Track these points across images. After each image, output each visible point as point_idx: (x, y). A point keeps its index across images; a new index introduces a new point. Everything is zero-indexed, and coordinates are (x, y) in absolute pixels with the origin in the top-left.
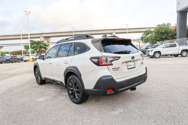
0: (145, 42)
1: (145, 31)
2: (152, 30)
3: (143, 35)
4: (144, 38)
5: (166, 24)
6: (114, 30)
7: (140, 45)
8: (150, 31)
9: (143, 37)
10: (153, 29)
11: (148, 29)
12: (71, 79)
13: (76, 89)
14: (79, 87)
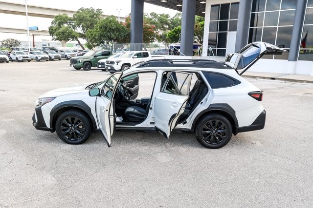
0: (57, 39)
1: (57, 17)
2: (70, 16)
3: (52, 23)
4: (56, 30)
5: (95, 10)
7: (35, 41)
8: (67, 17)
9: (54, 29)
11: (61, 14)
12: (210, 119)
13: (219, 131)
14: (226, 127)
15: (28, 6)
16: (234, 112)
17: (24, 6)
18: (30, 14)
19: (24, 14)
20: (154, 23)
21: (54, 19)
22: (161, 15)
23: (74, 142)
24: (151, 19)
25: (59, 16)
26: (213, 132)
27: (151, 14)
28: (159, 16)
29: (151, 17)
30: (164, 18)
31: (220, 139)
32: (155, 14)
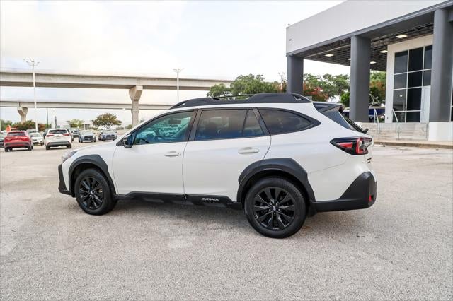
1: (212, 88)
2: (228, 86)
3: (208, 95)
5: (256, 76)
6: (139, 79)
8: (223, 87)
10: (230, 84)
11: (218, 84)
12: (266, 186)
13: (283, 207)
14: (294, 200)
15: (180, 80)
16: (305, 175)
17: (176, 80)
18: (181, 88)
19: (175, 88)
20: (328, 87)
21: (208, 91)
22: (337, 77)
23: (92, 211)
24: (325, 83)
25: (216, 87)
26: (272, 209)
27: (325, 77)
28: (335, 78)
29: (324, 80)
30: (341, 80)
31: (285, 221)
32: (330, 76)
